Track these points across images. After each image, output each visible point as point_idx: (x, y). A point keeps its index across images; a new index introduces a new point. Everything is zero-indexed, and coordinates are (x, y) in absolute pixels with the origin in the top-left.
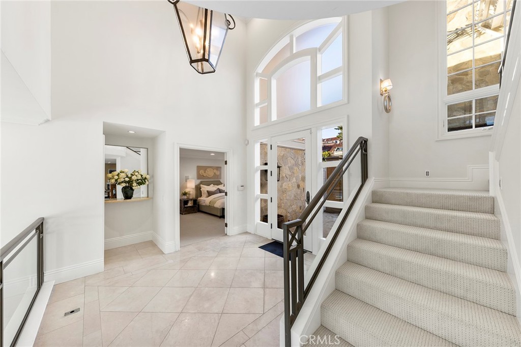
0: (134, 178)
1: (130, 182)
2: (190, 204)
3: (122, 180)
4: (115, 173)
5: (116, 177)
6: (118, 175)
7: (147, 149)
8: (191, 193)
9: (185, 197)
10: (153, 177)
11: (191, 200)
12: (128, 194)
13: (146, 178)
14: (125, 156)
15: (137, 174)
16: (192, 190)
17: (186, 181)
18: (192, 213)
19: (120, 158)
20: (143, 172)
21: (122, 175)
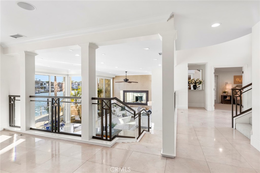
0: (197, 82)
1: (196, 83)
2: (228, 98)
3: (193, 82)
4: (191, 80)
5: (191, 81)
6: (192, 80)
7: (202, 70)
8: (229, 92)
9: (225, 94)
10: (204, 81)
11: (229, 96)
12: (195, 87)
13: (201, 82)
14: (194, 73)
15: (198, 80)
16: (229, 90)
17: (226, 85)
18: (229, 104)
19: (192, 74)
20: (201, 79)
21: (193, 81)
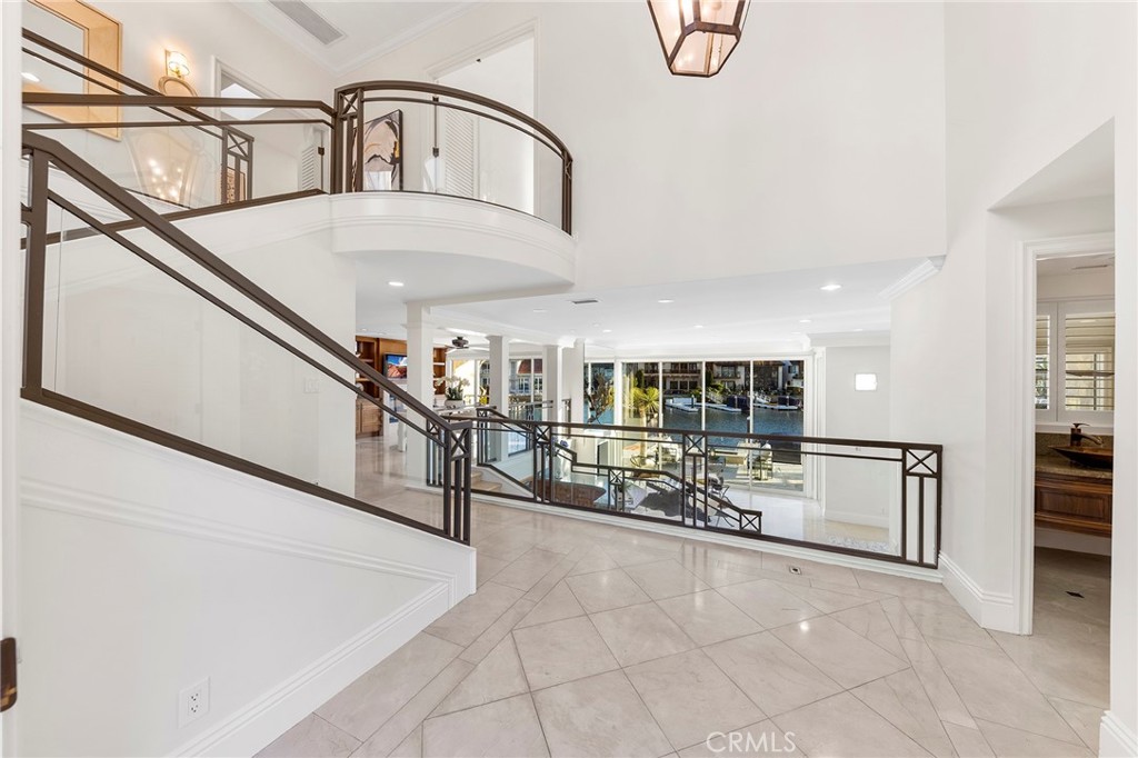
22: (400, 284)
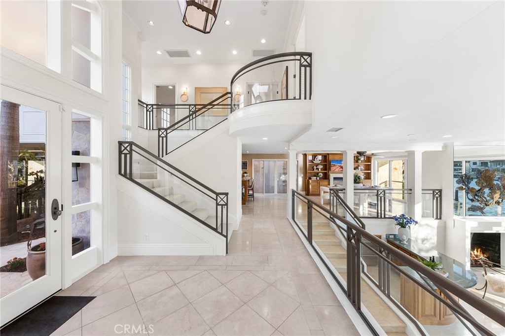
22: (267, 139)
